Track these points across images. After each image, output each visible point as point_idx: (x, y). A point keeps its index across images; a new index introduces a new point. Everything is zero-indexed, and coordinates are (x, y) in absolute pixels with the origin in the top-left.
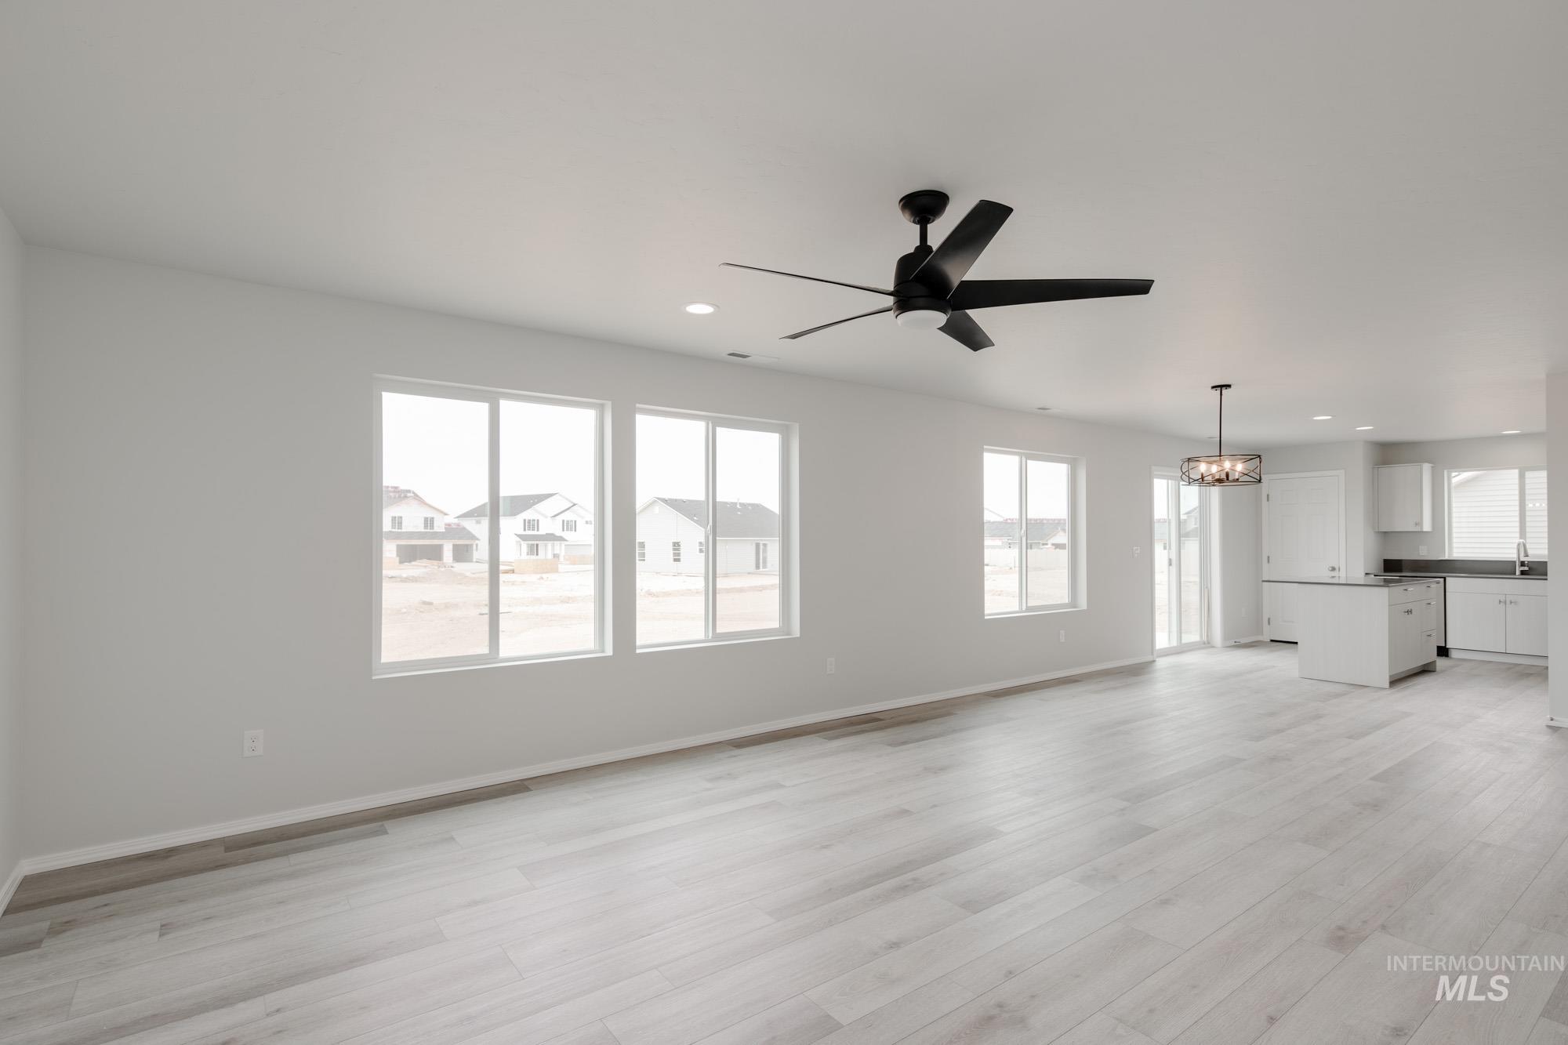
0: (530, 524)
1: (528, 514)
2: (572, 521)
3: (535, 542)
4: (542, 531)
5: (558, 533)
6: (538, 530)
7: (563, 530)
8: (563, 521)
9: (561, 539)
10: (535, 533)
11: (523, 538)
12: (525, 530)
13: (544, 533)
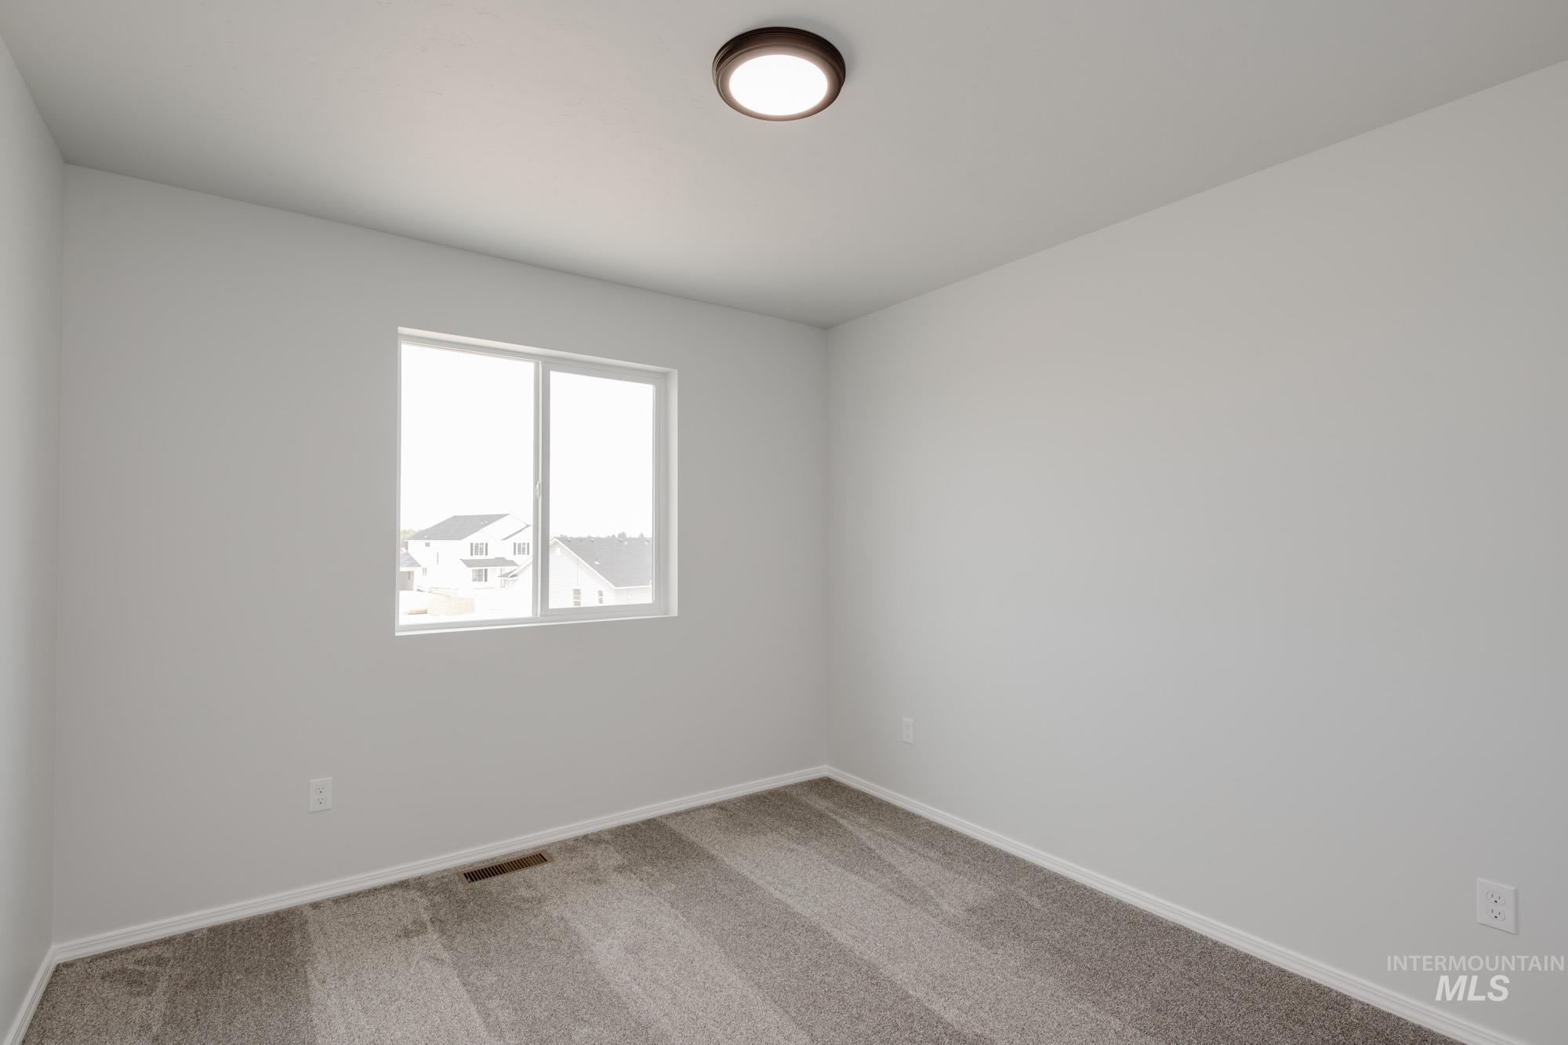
0: (475, 549)
1: (476, 538)
2: (524, 544)
3: (484, 568)
4: (491, 556)
5: (509, 556)
6: (487, 554)
7: (515, 554)
8: (515, 544)
9: (512, 563)
10: (483, 557)
11: (468, 563)
12: (472, 555)
13: (493, 557)
